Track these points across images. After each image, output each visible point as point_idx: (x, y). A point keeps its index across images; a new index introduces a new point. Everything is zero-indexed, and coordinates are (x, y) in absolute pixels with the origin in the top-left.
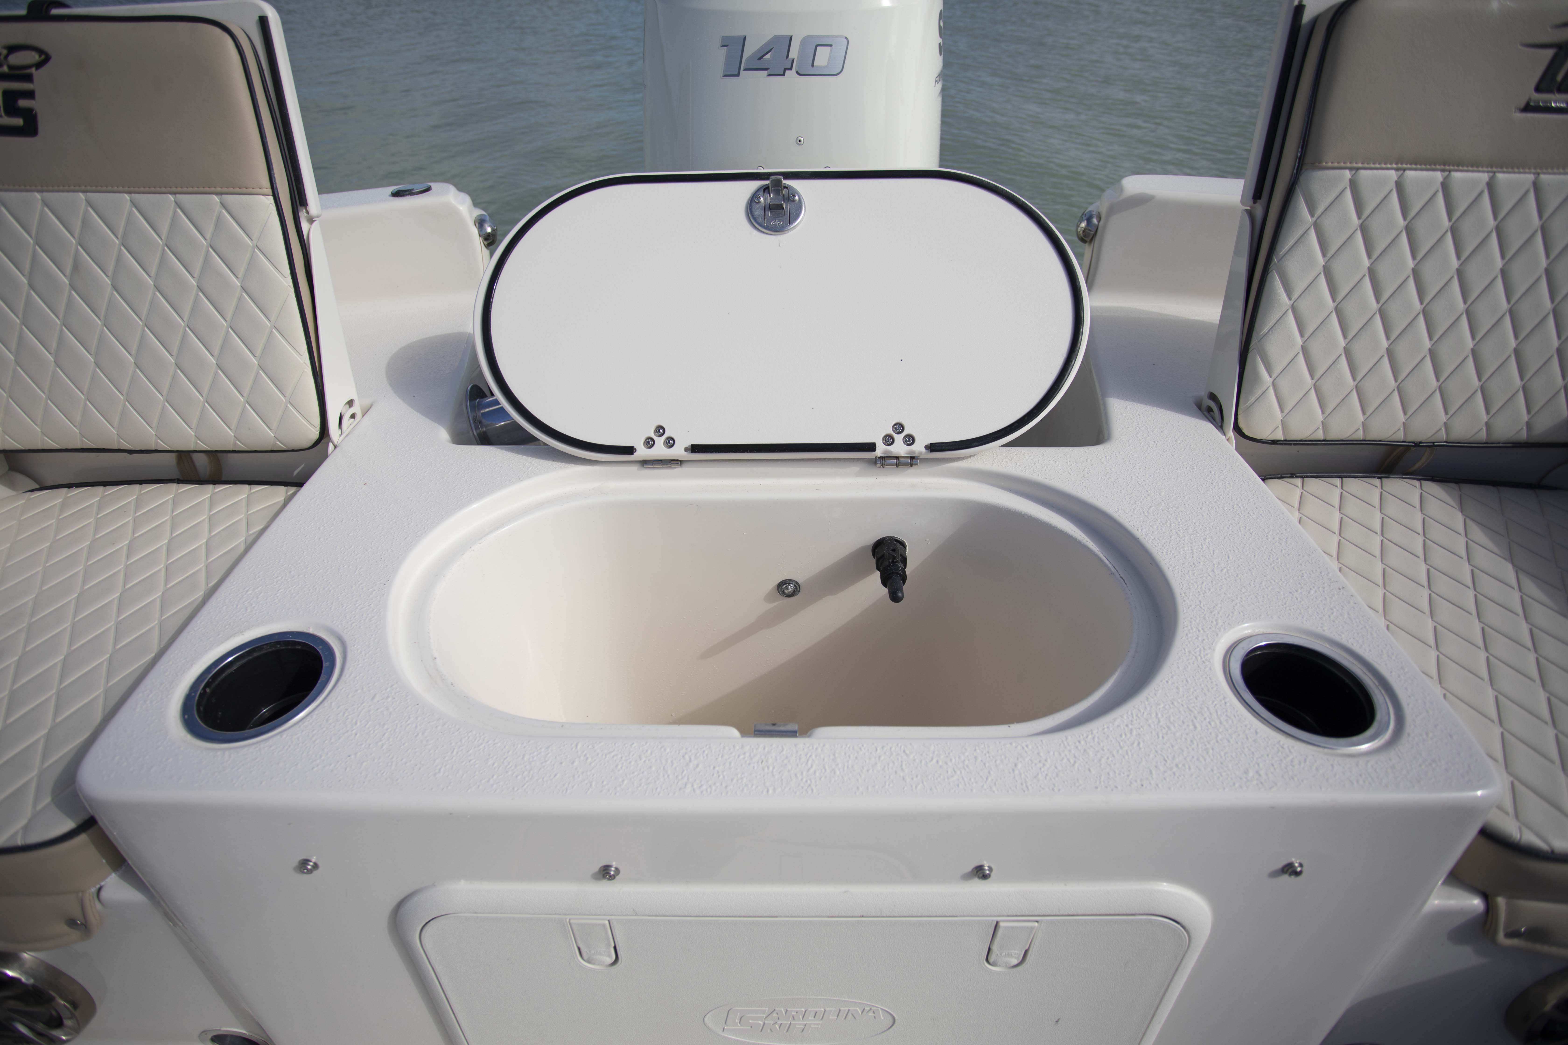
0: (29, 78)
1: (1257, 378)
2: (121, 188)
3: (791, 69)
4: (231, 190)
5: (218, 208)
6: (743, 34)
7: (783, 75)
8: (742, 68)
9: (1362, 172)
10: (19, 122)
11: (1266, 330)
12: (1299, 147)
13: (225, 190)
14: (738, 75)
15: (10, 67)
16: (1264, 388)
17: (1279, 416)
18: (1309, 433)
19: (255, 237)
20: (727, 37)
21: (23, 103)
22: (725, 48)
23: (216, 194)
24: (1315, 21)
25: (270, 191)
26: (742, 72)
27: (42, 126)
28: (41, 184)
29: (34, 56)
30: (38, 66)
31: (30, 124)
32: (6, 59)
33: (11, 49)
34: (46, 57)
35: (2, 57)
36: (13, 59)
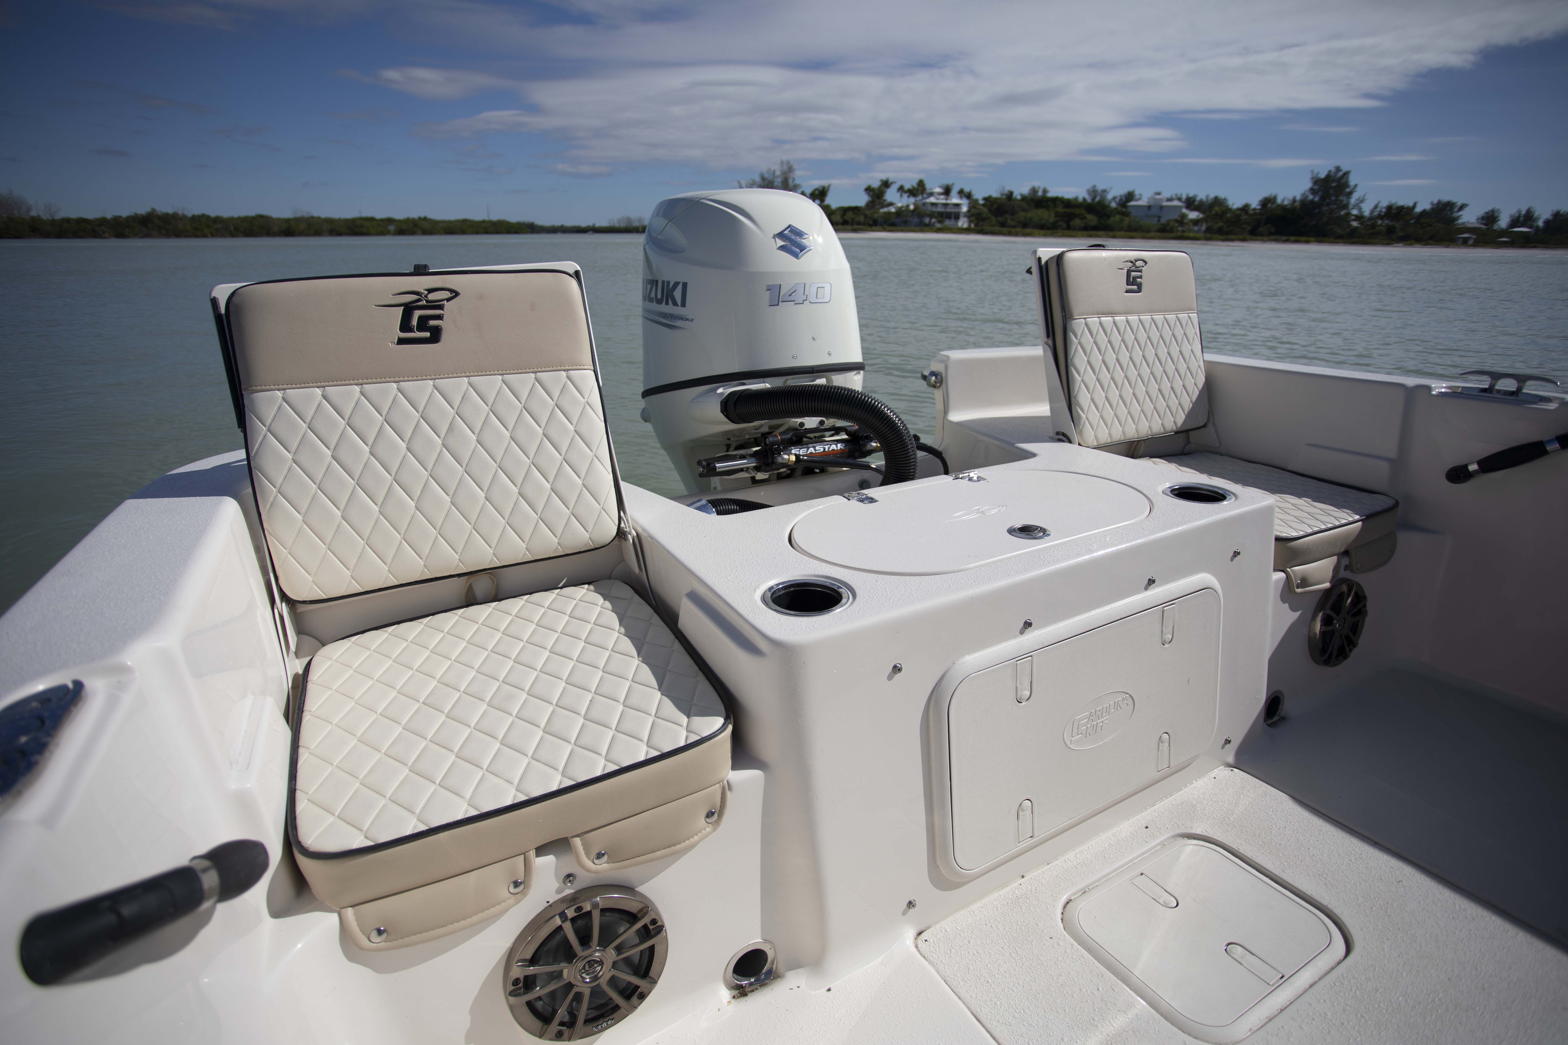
0: (441, 307)
1: (1080, 417)
2: (496, 372)
3: (806, 300)
4: (575, 367)
5: (565, 379)
6: (779, 283)
7: (803, 303)
8: (780, 301)
9: (1088, 319)
10: (428, 334)
11: (1076, 393)
12: (1062, 312)
13: (571, 367)
14: (778, 305)
15: (427, 301)
16: (1084, 420)
17: (1093, 433)
18: (1105, 440)
19: (586, 396)
20: (769, 285)
21: (432, 323)
22: (769, 291)
23: (564, 370)
24: (1047, 262)
25: (592, 368)
26: (780, 303)
27: (444, 336)
28: (435, 374)
29: (447, 295)
30: (448, 300)
31: (435, 336)
32: (426, 296)
33: (431, 291)
34: (455, 294)
35: (423, 295)
36: (432, 297)
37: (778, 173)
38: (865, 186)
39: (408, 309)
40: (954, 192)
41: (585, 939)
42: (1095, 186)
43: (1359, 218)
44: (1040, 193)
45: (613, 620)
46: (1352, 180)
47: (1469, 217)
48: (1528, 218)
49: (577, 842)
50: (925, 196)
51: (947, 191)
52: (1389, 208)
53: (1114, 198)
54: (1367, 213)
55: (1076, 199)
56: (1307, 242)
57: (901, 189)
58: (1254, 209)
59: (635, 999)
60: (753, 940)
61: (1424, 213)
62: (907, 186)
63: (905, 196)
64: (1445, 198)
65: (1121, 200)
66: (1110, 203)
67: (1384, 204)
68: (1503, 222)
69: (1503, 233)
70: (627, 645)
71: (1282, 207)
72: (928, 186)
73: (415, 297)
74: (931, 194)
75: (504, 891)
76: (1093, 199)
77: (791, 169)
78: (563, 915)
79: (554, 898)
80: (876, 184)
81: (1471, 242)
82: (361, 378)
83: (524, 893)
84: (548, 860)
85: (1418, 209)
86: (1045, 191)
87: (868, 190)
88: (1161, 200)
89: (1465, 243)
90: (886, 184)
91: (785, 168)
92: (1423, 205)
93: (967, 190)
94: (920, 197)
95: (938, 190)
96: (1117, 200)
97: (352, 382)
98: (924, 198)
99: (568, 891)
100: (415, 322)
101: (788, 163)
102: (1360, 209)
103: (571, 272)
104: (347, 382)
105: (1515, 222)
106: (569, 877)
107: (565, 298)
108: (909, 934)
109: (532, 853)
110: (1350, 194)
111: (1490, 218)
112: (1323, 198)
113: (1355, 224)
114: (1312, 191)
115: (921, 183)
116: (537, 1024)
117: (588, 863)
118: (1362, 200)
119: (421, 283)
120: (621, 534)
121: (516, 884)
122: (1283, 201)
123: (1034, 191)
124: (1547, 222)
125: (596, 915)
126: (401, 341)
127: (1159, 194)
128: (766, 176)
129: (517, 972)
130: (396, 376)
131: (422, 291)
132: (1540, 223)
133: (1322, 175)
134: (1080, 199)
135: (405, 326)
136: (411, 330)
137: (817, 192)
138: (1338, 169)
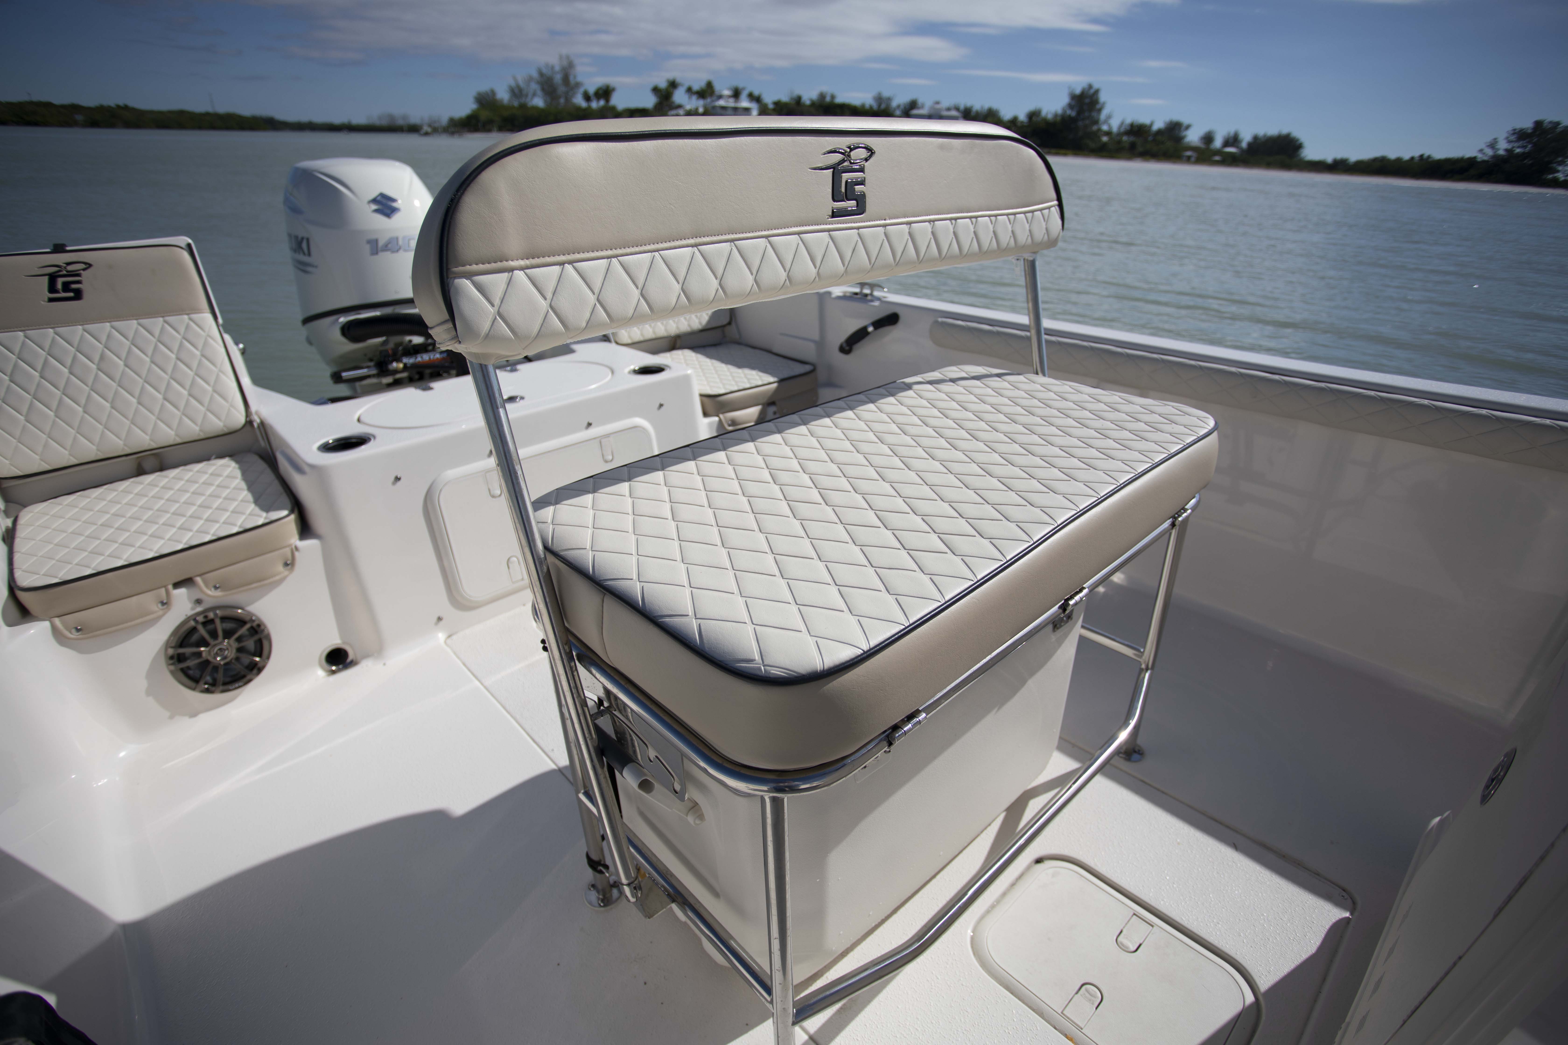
0: (79, 275)
2: (132, 318)
4: (186, 313)
5: (187, 320)
6: (377, 238)
10: (71, 294)
13: (191, 312)
15: (67, 272)
19: (207, 331)
20: (369, 240)
22: (369, 244)
25: (209, 312)
27: (86, 295)
28: (83, 320)
29: (83, 266)
30: (84, 270)
31: (78, 295)
32: (65, 268)
33: (68, 264)
34: (89, 266)
35: (63, 268)
36: (70, 268)
37: (557, 68)
38: (651, 86)
39: (53, 278)
40: (744, 95)
41: (214, 634)
42: (880, 94)
43: (1108, 133)
44: (828, 99)
45: (238, 473)
46: (1103, 97)
47: (1193, 137)
48: (1233, 140)
49: (199, 580)
50: (714, 98)
51: (736, 94)
52: (1132, 125)
53: (899, 106)
54: (1115, 129)
55: (863, 106)
56: (1065, 155)
57: (689, 90)
58: (1022, 122)
59: (255, 671)
60: (335, 641)
61: (1159, 132)
62: (696, 87)
63: (694, 97)
64: (1176, 118)
65: (905, 108)
66: (895, 110)
67: (1128, 121)
68: (1218, 143)
69: (1218, 152)
70: (243, 485)
71: (1045, 121)
72: (718, 87)
73: (56, 269)
74: (720, 97)
75: (156, 608)
76: (879, 105)
77: (571, 65)
78: (195, 620)
79: (190, 613)
80: (663, 85)
81: (1193, 159)
82: (24, 326)
83: (169, 609)
84: (182, 591)
85: (1155, 128)
86: (833, 97)
87: (656, 90)
88: (940, 110)
89: (1188, 160)
90: (673, 85)
91: (565, 63)
92: (1159, 124)
93: (756, 93)
94: (709, 100)
95: (727, 92)
96: (902, 107)
97: (16, 329)
98: (713, 101)
99: (199, 609)
100: (59, 286)
101: (568, 57)
102: (1109, 125)
103: (183, 245)
104: (12, 330)
105: (1227, 143)
106: (199, 602)
107: (179, 265)
108: (441, 636)
109: (170, 587)
110: (1100, 111)
111: (1208, 138)
112: (1079, 113)
113: (1105, 139)
114: (1070, 106)
115: (709, 85)
116: (193, 684)
117: (209, 592)
118: (1109, 117)
119: (60, 259)
120: (249, 423)
121: (163, 604)
122: (1047, 114)
123: (822, 96)
124: (1250, 145)
125: (218, 621)
126: (51, 300)
127: (938, 103)
128: (544, 71)
129: (171, 651)
130: (52, 323)
131: (62, 264)
132: (1244, 145)
133: (1078, 91)
134: (867, 106)
135: (52, 289)
136: (57, 292)
137: (601, 92)
138: (1090, 86)
